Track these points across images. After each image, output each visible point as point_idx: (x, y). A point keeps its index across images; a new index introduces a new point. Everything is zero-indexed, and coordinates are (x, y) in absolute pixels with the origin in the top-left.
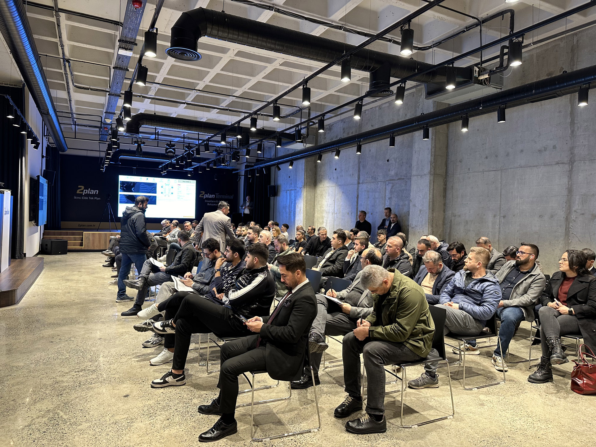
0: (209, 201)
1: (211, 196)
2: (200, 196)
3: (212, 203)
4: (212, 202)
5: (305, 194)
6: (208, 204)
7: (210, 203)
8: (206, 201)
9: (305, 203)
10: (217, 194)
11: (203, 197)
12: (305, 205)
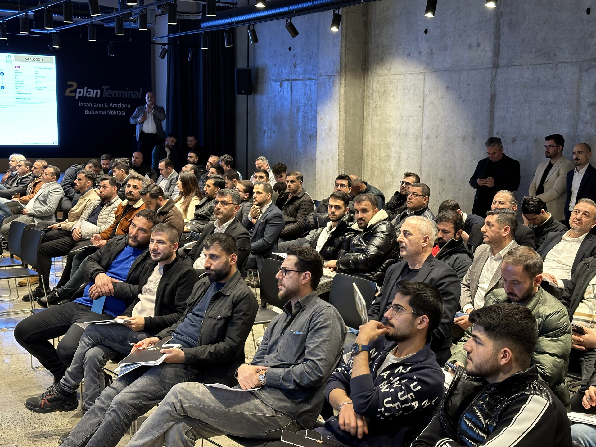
0: (88, 105)
1: (92, 93)
2: (68, 93)
3: (95, 109)
4: (96, 105)
5: (343, 91)
6: (86, 112)
7: (89, 109)
8: (80, 104)
9: (342, 113)
10: (105, 88)
11: (73, 94)
12: (343, 118)
